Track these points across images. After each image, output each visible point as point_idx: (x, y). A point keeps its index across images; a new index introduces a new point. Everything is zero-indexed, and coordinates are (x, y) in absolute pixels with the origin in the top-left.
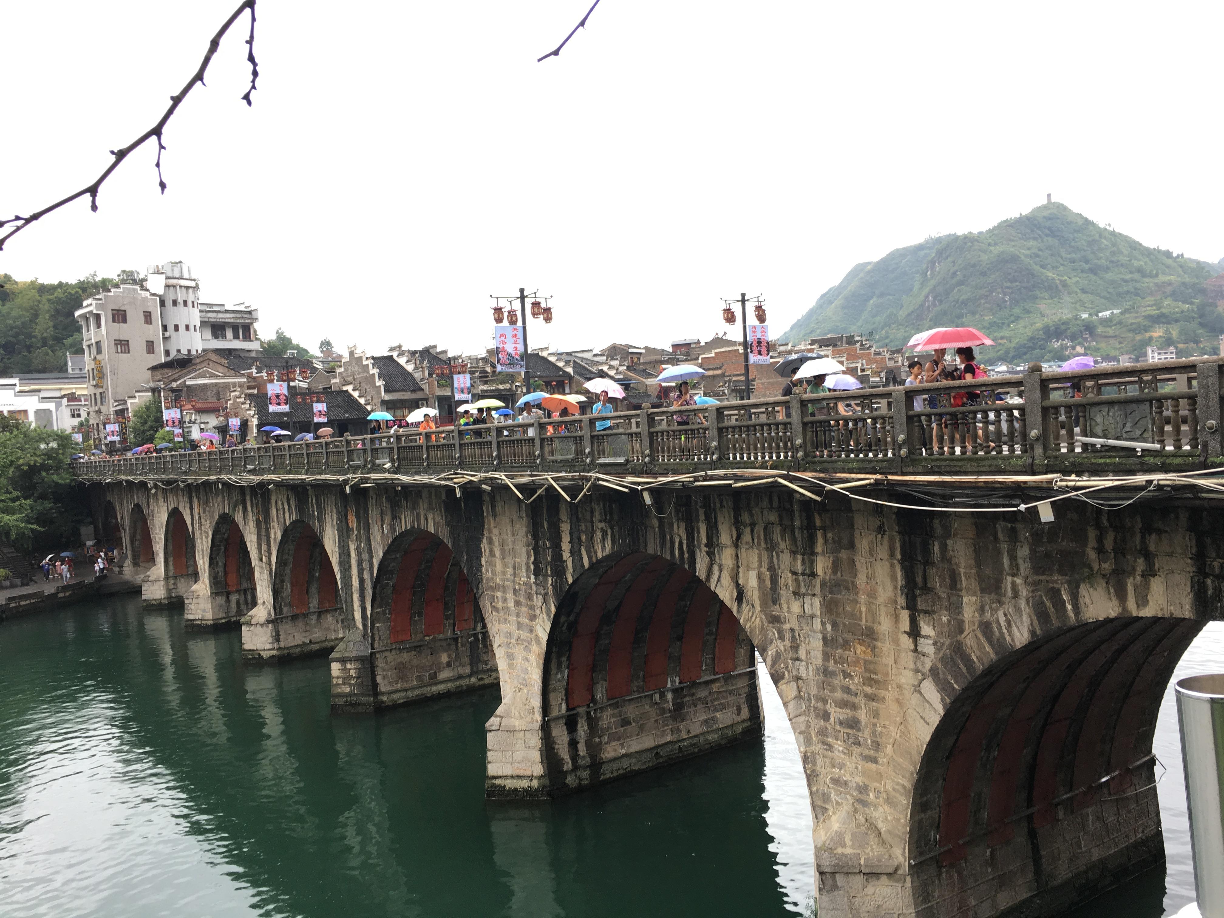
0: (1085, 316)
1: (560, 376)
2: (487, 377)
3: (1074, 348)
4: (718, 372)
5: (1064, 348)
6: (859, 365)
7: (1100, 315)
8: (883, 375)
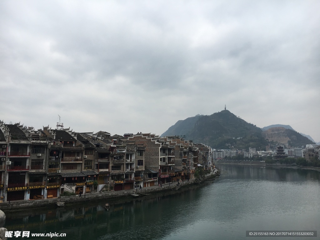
0: (234, 138)
1: (71, 139)
2: (39, 137)
3: (231, 146)
4: (133, 143)
5: (229, 146)
6: (181, 145)
7: (238, 138)
8: (188, 149)
